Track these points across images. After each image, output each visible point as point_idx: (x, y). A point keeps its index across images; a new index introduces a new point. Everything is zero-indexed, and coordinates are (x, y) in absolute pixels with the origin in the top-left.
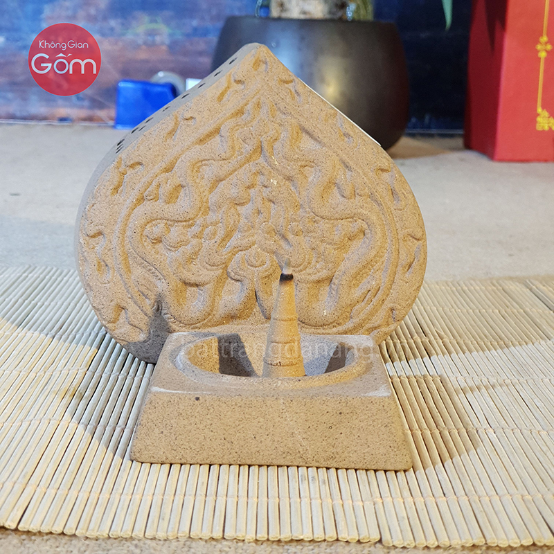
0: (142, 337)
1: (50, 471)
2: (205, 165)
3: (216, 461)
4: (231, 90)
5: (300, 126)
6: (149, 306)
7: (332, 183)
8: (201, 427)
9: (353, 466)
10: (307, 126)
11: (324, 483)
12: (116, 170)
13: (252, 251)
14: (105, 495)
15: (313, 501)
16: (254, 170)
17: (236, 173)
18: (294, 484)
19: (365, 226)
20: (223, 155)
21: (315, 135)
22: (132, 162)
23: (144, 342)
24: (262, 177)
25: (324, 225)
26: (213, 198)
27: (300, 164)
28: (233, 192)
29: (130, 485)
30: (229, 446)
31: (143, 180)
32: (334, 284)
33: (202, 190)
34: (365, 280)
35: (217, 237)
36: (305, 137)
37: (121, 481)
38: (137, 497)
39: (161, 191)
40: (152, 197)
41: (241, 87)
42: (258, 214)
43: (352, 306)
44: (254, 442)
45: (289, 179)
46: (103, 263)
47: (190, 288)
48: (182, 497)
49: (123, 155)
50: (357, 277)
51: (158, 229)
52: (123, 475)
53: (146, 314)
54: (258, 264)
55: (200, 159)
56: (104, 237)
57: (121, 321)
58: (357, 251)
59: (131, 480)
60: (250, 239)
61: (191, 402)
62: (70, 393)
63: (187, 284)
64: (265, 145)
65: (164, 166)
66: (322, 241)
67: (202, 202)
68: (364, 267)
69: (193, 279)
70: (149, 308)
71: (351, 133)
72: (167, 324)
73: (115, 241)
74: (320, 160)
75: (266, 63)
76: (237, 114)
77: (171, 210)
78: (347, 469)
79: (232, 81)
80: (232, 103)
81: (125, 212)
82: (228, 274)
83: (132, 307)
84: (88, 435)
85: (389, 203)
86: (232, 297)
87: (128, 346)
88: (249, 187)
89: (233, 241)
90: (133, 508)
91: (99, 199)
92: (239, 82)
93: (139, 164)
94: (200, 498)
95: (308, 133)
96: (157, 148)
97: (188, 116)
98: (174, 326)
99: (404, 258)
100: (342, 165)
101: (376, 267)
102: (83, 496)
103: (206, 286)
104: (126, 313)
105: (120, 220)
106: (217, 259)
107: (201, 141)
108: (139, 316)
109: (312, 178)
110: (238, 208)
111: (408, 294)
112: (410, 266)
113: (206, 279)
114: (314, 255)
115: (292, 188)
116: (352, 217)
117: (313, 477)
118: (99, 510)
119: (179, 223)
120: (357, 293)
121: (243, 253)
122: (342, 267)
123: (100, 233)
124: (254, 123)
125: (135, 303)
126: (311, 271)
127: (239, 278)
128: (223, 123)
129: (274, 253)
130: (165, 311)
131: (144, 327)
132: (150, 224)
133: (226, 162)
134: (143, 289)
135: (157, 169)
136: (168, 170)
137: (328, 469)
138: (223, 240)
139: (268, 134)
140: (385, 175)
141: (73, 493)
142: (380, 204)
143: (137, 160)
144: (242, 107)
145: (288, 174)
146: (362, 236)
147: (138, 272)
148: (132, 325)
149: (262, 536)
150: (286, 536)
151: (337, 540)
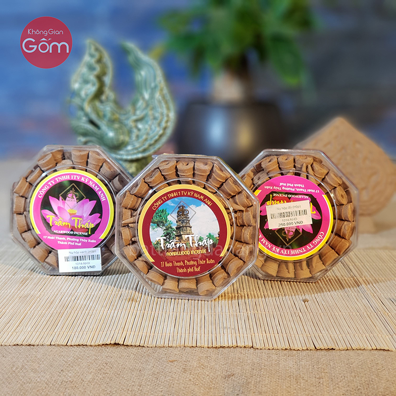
14: (152, 334)
15: (229, 335)
29: (160, 331)
48: (180, 334)
52: (157, 328)
62: (131, 299)
118: (151, 339)
149: (210, 345)
150: (218, 345)
151: (237, 346)
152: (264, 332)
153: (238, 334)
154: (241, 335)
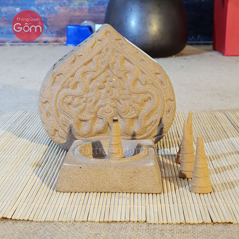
0: (65, 141)
1: (25, 196)
2: (87, 74)
3: (88, 191)
4: (96, 43)
5: (124, 57)
6: (67, 129)
7: (137, 79)
8: (82, 178)
9: (140, 192)
10: (127, 57)
11: (128, 199)
12: (52, 77)
13: (106, 107)
14: (45, 205)
15: (123, 206)
16: (106, 75)
17: (99, 76)
18: (117, 200)
19: (151, 96)
20: (94, 70)
21: (130, 60)
22: (58, 73)
23: (66, 143)
24: (109, 78)
25: (134, 96)
26: (90, 87)
27: (124, 72)
28: (98, 84)
29: (55, 201)
30: (93, 185)
31: (63, 80)
32: (139, 119)
33: (86, 84)
34: (151, 117)
35: (92, 102)
36: (126, 61)
37: (52, 199)
38: (57, 206)
39: (70, 85)
40: (66, 87)
41: (100, 42)
42: (108, 92)
43: (146, 127)
44: (102, 184)
45: (120, 78)
46: (48, 113)
47: (82, 122)
48: (74, 205)
49: (55, 71)
50: (148, 116)
51: (69, 100)
52: (53, 197)
53: (66, 133)
54: (109, 112)
55: (85, 71)
56: (48, 103)
57: (56, 135)
58: (148, 106)
59: (55, 199)
60: (105, 102)
61: (78, 169)
62: (36, 164)
63: (81, 120)
64: (110, 65)
65: (71, 74)
66: (134, 102)
67: (86, 89)
68: (151, 112)
69: (83, 118)
70: (67, 130)
71: (144, 59)
72: (74, 136)
73: (53, 105)
74: (132, 70)
75: (110, 32)
76: (99, 53)
77: (74, 92)
78: (138, 193)
79: (97, 40)
80: (97, 49)
81: (56, 93)
82: (97, 116)
83: (60, 130)
84: (41, 181)
85: (160, 87)
86: (99, 125)
87: (59, 145)
88: (104, 82)
89: (99, 104)
90: (55, 210)
91: (46, 88)
92: (100, 40)
93: (61, 74)
94: (81, 206)
95: (127, 60)
96: (68, 68)
97: (80, 55)
98: (77, 137)
99: (167, 108)
100: (141, 72)
101: (156, 112)
102: (37, 205)
103: (89, 121)
104: (58, 132)
105: (54, 96)
106: (93, 110)
107: (85, 64)
108: (63, 133)
109: (129, 78)
110: (101, 90)
111: (168, 122)
112: (169, 111)
113: (89, 118)
114: (131, 108)
115: (121, 82)
116: (145, 93)
117: (124, 197)
118: (42, 211)
119: (78, 97)
120: (148, 122)
121: (102, 108)
122: (142, 112)
123: (47, 102)
124: (106, 57)
125: (62, 128)
126: (130, 114)
127: (101, 118)
128: (93, 57)
129: (115, 107)
130: (73, 131)
131: (65, 138)
132: (66, 98)
133: (95, 72)
134: (64, 123)
135: (68, 76)
136: (72, 76)
137: (131, 193)
138: (95, 103)
139: (112, 61)
140: (158, 76)
141: (33, 204)
142: (156, 87)
143: (60, 73)
144: (101, 50)
145: (119, 76)
146: (149, 100)
147: (62, 116)
148: (61, 137)
149: (102, 220)
150: (110, 220)
151: (130, 221)
152: (159, 202)
153: (132, 206)
154: (136, 206)
